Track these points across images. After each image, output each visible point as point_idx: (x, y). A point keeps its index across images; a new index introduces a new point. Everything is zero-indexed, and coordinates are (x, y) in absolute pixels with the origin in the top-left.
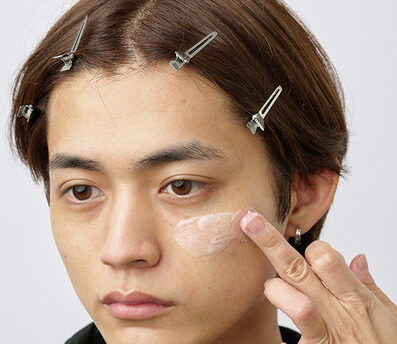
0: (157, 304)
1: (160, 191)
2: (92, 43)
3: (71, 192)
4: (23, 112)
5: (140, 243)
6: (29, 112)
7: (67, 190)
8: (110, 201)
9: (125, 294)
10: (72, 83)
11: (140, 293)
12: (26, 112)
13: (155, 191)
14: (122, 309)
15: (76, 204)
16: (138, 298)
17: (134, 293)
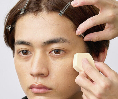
0: (47, 89)
1: (50, 53)
2: (31, 5)
3: (21, 52)
4: (8, 28)
5: (42, 68)
6: (10, 28)
7: (20, 52)
8: (33, 55)
9: (37, 85)
10: (24, 18)
11: (41, 85)
12: (9, 28)
13: (48, 53)
14: (35, 90)
15: (23, 56)
16: (40, 86)
17: (40, 84)
